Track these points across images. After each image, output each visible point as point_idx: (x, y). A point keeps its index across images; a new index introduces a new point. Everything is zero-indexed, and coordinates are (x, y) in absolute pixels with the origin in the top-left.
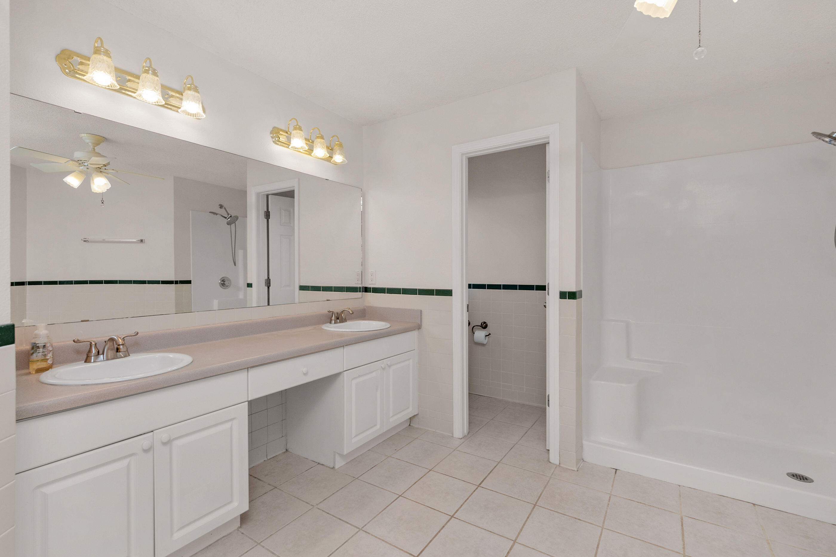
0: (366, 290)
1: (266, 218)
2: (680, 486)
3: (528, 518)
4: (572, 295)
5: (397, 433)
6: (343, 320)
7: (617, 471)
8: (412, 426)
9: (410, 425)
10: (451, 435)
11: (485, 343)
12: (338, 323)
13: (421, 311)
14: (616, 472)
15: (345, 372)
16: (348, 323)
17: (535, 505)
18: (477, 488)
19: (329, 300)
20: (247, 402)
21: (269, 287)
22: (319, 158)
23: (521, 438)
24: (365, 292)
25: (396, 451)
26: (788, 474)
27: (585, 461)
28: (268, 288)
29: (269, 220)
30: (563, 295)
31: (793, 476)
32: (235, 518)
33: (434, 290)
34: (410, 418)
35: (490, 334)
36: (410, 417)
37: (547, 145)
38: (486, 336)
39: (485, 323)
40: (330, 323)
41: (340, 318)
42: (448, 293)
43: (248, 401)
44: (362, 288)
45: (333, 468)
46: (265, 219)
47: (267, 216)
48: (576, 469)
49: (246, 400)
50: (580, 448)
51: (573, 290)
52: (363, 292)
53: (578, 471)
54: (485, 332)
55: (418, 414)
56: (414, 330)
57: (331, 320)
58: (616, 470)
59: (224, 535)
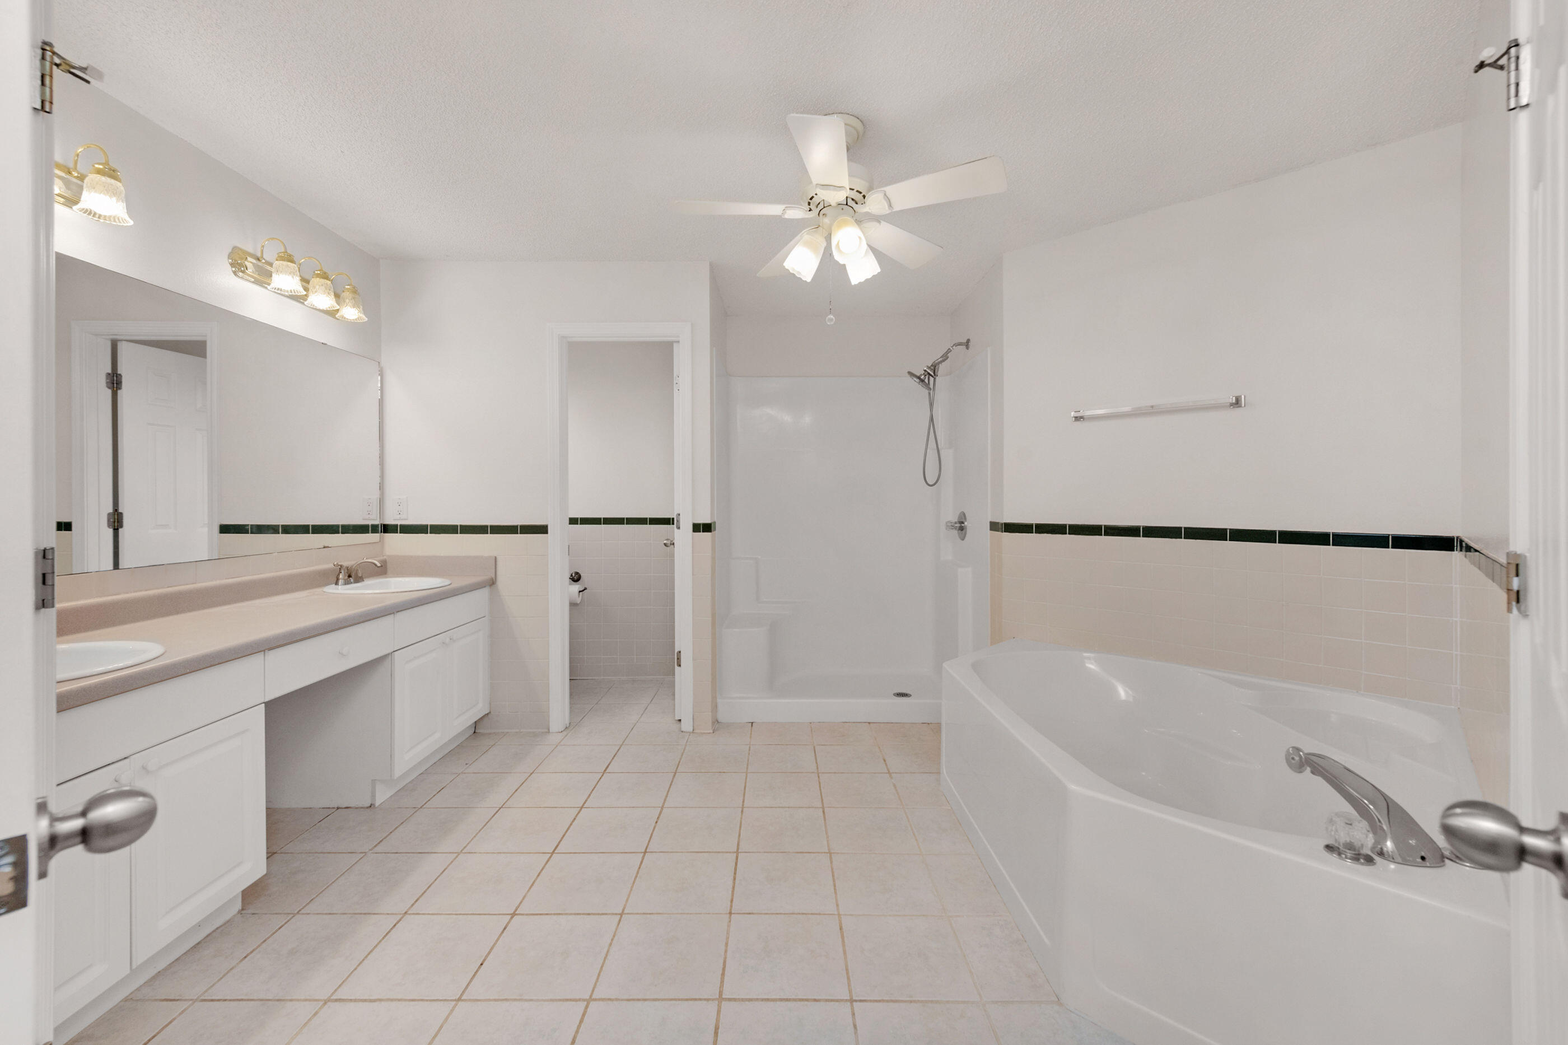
0: (387, 529)
1: (109, 388)
2: (811, 723)
3: (671, 785)
4: (707, 528)
5: (458, 745)
6: (359, 579)
7: (754, 724)
8: (479, 733)
9: (475, 732)
10: (547, 730)
11: (578, 602)
12: (351, 583)
13: (496, 557)
14: (752, 725)
15: (396, 652)
16: (368, 582)
17: (675, 773)
18: (602, 775)
19: (328, 547)
20: (263, 705)
21: (118, 529)
22: (316, 309)
23: (642, 715)
24: (384, 532)
25: (468, 765)
26: (894, 695)
27: (720, 722)
28: (116, 531)
29: (119, 391)
30: (697, 528)
31: (898, 694)
32: (235, 897)
33: (517, 526)
34: (476, 722)
35: (585, 589)
36: (475, 720)
37: (675, 345)
38: (580, 592)
39: (577, 573)
40: (337, 583)
41: (352, 576)
42: (542, 530)
43: (264, 703)
44: (380, 526)
45: (371, 806)
46: (107, 389)
47: (113, 384)
48: (711, 731)
49: (263, 701)
50: (715, 707)
51: (708, 521)
52: (381, 532)
53: (713, 732)
54: (578, 586)
55: (490, 712)
56: (485, 587)
57: (338, 579)
58: (752, 723)
59: (218, 925)
